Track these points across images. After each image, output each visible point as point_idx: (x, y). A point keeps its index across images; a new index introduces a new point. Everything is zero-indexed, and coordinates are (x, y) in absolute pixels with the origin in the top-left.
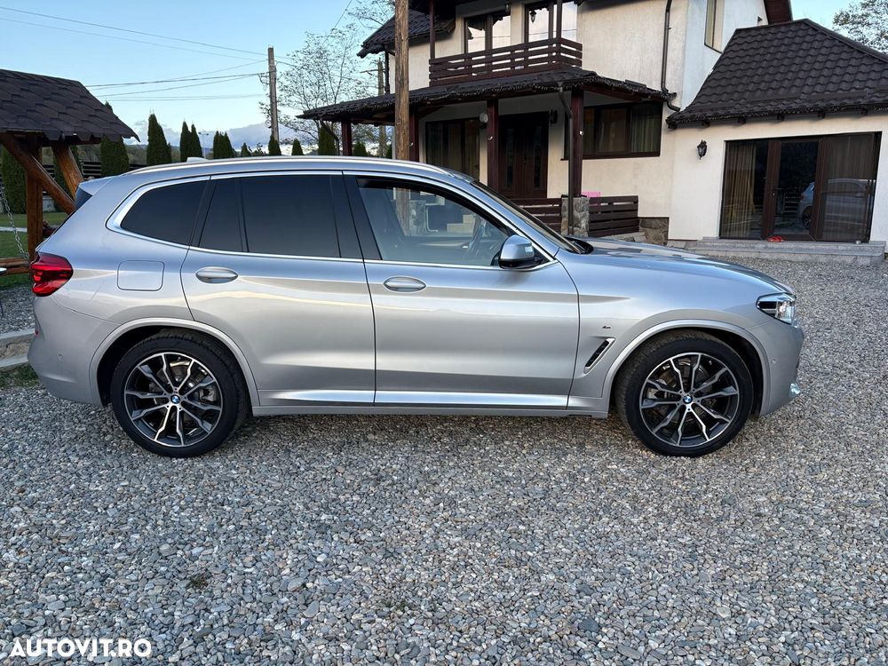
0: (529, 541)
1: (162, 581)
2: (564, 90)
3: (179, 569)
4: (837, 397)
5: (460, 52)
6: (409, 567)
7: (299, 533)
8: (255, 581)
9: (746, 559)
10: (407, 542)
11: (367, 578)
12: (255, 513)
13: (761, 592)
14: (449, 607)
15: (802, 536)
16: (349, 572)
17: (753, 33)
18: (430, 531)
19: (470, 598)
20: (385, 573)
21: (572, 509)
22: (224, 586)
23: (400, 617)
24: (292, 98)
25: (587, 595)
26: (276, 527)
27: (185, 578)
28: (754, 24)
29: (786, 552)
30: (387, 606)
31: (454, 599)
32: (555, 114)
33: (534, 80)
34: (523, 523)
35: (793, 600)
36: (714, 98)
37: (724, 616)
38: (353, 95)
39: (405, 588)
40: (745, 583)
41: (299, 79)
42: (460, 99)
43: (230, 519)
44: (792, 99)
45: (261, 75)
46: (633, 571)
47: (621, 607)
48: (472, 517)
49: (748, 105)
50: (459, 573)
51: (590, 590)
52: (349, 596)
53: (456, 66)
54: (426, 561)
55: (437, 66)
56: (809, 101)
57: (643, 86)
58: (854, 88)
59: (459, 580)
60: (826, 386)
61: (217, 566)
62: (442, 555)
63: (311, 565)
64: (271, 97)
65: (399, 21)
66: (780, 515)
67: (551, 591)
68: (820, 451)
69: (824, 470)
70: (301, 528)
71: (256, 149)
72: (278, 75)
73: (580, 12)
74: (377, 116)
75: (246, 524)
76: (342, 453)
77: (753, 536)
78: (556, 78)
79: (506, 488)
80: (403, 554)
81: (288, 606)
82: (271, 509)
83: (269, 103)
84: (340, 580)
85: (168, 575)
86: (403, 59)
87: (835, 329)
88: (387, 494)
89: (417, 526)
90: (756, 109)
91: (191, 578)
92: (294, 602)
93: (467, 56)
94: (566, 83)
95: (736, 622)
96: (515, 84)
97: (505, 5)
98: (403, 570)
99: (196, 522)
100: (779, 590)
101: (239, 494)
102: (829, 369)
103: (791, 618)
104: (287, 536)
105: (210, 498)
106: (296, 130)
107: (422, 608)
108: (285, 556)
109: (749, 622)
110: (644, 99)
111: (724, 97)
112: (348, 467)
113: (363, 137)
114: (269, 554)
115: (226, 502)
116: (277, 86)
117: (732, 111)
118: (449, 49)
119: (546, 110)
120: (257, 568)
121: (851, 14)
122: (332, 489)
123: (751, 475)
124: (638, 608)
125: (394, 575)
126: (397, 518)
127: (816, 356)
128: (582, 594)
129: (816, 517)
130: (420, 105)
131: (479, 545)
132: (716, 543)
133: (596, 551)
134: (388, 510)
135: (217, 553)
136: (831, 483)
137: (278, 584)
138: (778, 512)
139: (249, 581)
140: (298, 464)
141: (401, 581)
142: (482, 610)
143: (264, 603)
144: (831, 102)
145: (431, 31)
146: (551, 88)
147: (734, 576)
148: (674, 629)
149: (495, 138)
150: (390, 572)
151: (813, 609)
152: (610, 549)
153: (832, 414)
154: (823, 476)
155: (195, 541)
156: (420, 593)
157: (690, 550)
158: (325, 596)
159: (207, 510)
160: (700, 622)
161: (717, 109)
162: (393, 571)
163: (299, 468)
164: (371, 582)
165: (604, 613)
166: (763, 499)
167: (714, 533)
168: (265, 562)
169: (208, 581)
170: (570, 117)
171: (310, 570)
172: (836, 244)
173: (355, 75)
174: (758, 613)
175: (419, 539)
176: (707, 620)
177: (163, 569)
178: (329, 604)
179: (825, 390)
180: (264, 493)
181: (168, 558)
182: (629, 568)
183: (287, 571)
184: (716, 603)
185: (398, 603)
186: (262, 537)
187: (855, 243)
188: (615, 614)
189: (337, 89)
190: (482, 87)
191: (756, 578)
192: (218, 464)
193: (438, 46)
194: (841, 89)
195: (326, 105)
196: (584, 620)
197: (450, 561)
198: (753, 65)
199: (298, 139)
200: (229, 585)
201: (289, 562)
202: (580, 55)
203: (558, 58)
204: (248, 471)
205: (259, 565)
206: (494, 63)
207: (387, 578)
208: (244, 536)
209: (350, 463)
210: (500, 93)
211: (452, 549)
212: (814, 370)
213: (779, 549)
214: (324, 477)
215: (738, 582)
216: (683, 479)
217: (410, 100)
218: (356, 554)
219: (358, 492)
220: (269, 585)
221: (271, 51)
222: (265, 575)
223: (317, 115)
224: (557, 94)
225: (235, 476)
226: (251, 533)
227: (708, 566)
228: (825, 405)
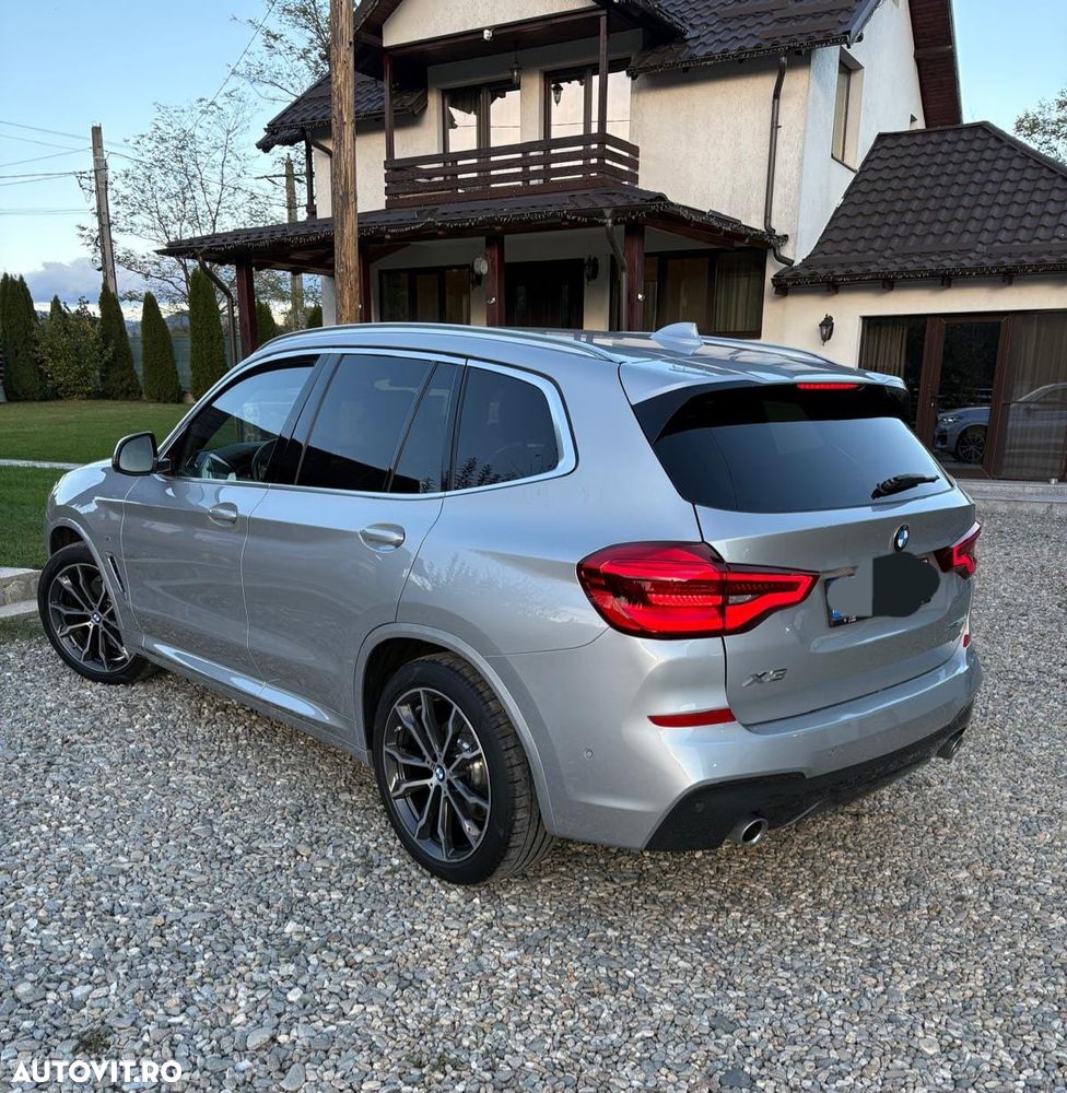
0: (626, 954)
1: (29, 1043)
2: (615, 223)
3: (56, 1023)
4: (1049, 718)
5: (434, 149)
6: (442, 1002)
7: (251, 955)
8: (190, 1036)
9: (951, 966)
10: (432, 963)
11: (376, 1023)
12: (170, 926)
13: (979, 1014)
14: (516, 1063)
15: (1026, 928)
16: (344, 1015)
17: (904, 141)
18: (466, 944)
19: (547, 1046)
20: (405, 1014)
21: (682, 899)
22: (137, 1046)
23: (439, 1082)
24: (135, 219)
25: (726, 1033)
26: (208, 947)
27: (69, 1038)
28: (905, 127)
29: (1006, 953)
30: (416, 1067)
31: (522, 1048)
32: (594, 263)
33: (562, 204)
34: (611, 924)
35: (1027, 1023)
36: (844, 246)
37: (931, 1052)
38: (245, 217)
39: (441, 1036)
40: (954, 1002)
41: (148, 186)
42: (441, 233)
43: (129, 939)
44: (964, 252)
45: (80, 175)
46: (789, 992)
47: (780, 1048)
48: (529, 919)
49: (897, 260)
50: (523, 1008)
51: (732, 1026)
52: (351, 1052)
53: (430, 174)
54: (468, 990)
55: (399, 173)
56: (990, 256)
57: (736, 222)
58: (1058, 237)
59: (525, 1019)
60: (1033, 701)
61: (120, 1016)
62: (492, 980)
63: (279, 1008)
64: (99, 214)
65: (339, 88)
66: (990, 898)
67: (671, 1030)
68: (1035, 800)
69: (1044, 828)
70: (253, 949)
71: (78, 307)
72: (111, 177)
73: (636, 90)
74: (297, 256)
75: (159, 945)
76: (301, 823)
77: (957, 930)
78: (601, 203)
79: (576, 871)
80: (429, 981)
81: (254, 1075)
82: (198, 921)
83: (97, 226)
84: (333, 1028)
85: (38, 1034)
86: (345, 157)
87: (1033, 615)
88: (387, 887)
89: (444, 937)
90: (910, 266)
91: (78, 1037)
92: (262, 1067)
93: (447, 157)
94: (617, 211)
95: (949, 1060)
96: (532, 210)
97: (512, 70)
98: (432, 1007)
99: (71, 945)
100: (1004, 1010)
101: (137, 894)
102: (1033, 676)
103: (1028, 1051)
104: (231, 961)
105: (89, 904)
106: (147, 276)
107: (474, 1065)
108: (232, 993)
109: (968, 1058)
110: (738, 244)
111: (861, 245)
112: (315, 846)
113: (265, 292)
114: (205, 991)
115: (117, 909)
116: (109, 197)
117: (873, 268)
118: (417, 143)
119: (581, 257)
120: (188, 1016)
121: (1040, 117)
122: (293, 881)
123: (942, 839)
124: (806, 1048)
125: (419, 1017)
126: (408, 925)
127: (1012, 656)
128: (719, 1031)
129: (1042, 899)
130: (375, 239)
131: (547, 962)
132: (905, 944)
133: (730, 963)
134: (392, 912)
135: (116, 995)
136: (1056, 848)
137: (230, 1039)
138: (987, 893)
139: (179, 1037)
140: (230, 843)
141: (432, 1024)
142: (568, 1065)
143: (212, 1072)
144: (1023, 258)
145: (387, 110)
146: (592, 219)
147: (938, 991)
148: (862, 1076)
149: (499, 299)
150: (414, 1012)
151: (1057, 1035)
152: (750, 960)
153: (1045, 744)
154: (1045, 836)
155: (74, 975)
156: (466, 1043)
157: (869, 956)
158: (312, 1055)
159: (87, 923)
160: (899, 1063)
161: (851, 264)
162: (416, 1010)
163: (232, 849)
164: (383, 1028)
165: (756, 1059)
166: (964, 874)
167: (901, 930)
168: (202, 1006)
169: (109, 1039)
170: (623, 268)
171: (279, 1015)
172: (1021, 484)
173: (248, 183)
174: (979, 1045)
175: (451, 956)
176: (909, 1060)
177: (27, 1024)
178: (321, 1068)
179: (1031, 708)
180: (180, 892)
181: (33, 1006)
182: (783, 988)
183: (241, 1018)
184: (916, 1033)
185: (434, 1060)
186: (190, 964)
187: (1049, 482)
188: (774, 1060)
189: (215, 206)
190: (479, 212)
191: (969, 993)
192: (93, 846)
193: (398, 136)
194: (1019, 240)
195: (198, 234)
196: (727, 1071)
197: (505, 989)
198: (905, 194)
199: (152, 290)
200: (146, 1045)
201: (242, 1004)
202: (634, 165)
203: (601, 167)
204: (147, 858)
205: (192, 1010)
206: (493, 173)
207: (409, 1021)
208: (158, 963)
209: (317, 841)
210: (507, 224)
211: (507, 969)
212: (1012, 677)
213: (996, 948)
214: (277, 863)
215: (944, 1001)
216: (845, 847)
217: (360, 230)
218: (352, 984)
219: (338, 885)
220: (214, 1042)
221: (97, 131)
222: (205, 1027)
223: (192, 250)
224: (603, 229)
225: (126, 867)
226: (169, 960)
227: (898, 979)
228: (1032, 730)
